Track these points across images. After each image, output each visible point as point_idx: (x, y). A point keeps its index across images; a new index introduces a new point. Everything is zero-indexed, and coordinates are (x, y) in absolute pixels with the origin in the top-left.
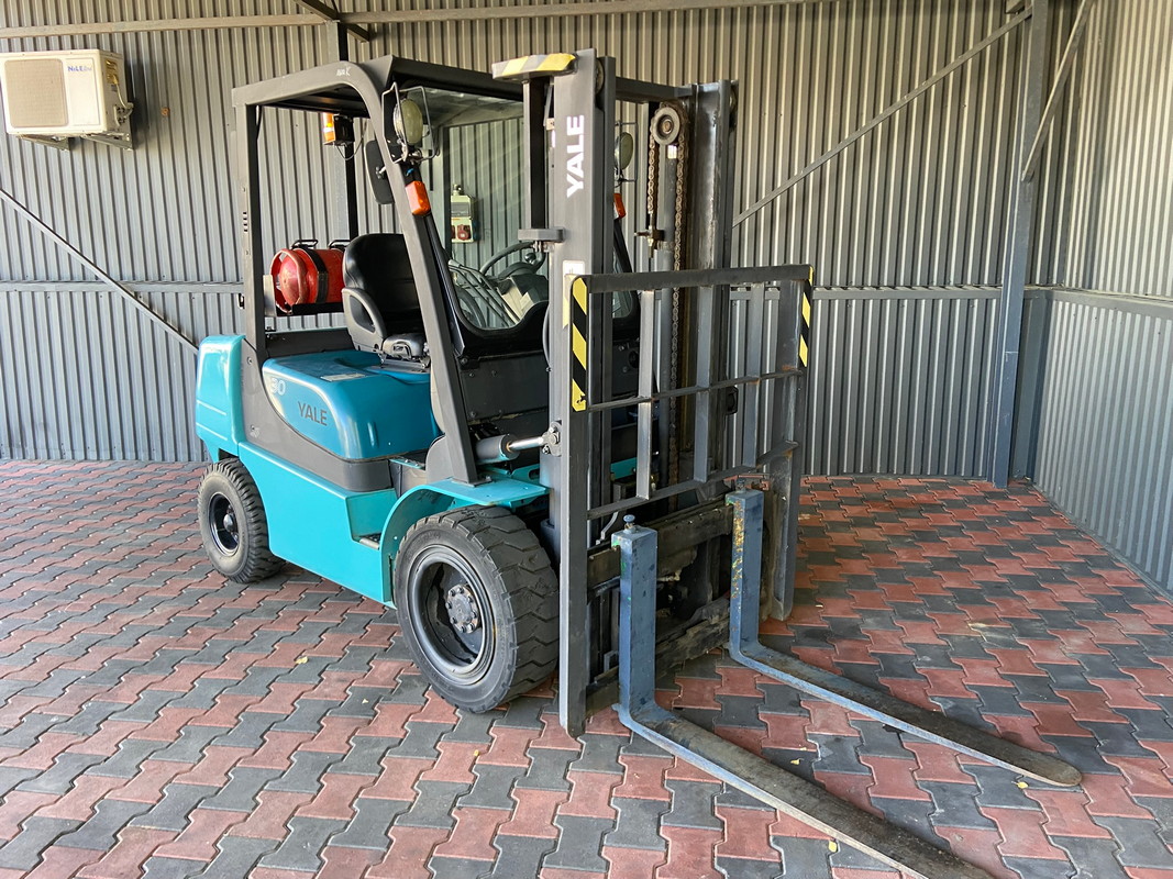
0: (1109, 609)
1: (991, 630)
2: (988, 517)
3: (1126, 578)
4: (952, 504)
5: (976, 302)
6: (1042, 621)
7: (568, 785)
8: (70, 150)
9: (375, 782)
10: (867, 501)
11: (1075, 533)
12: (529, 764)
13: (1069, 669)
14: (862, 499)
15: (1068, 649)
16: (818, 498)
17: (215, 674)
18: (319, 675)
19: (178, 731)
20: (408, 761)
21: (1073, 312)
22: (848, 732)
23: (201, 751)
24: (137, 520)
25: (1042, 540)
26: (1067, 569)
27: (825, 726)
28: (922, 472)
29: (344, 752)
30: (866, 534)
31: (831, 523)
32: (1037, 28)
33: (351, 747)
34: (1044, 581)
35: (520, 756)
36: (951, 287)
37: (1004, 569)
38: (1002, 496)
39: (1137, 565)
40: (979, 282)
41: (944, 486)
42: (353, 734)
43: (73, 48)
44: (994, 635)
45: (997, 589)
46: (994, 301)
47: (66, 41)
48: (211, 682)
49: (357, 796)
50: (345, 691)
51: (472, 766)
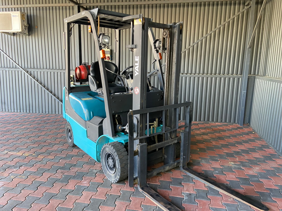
0: (267, 160)
1: (235, 164)
2: (238, 134)
3: (272, 151)
4: (228, 130)
5: (236, 78)
6: (249, 162)
7: (115, 205)
8: (14, 36)
9: (64, 202)
10: (206, 128)
11: (260, 139)
12: (106, 199)
13: (254, 176)
14: (205, 128)
15: (255, 171)
16: (194, 127)
17: (30, 170)
18: (56, 171)
19: (16, 185)
20: (74, 197)
21: (260, 82)
22: (193, 192)
23: (21, 191)
24: (22, 128)
25: (250, 140)
26: (257, 148)
27: (187, 190)
28: (222, 121)
29: (57, 193)
30: (205, 137)
31: (197, 134)
32: (252, 9)
33: (60, 191)
34: (250, 151)
35: (104, 196)
36: (230, 75)
37: (241, 148)
38: (241, 128)
39: (275, 148)
40: (237, 74)
41: (227, 125)
42: (61, 188)
43: (15, 11)
44: (235, 166)
45: (238, 153)
46: (241, 78)
47: (13, 9)
48: (28, 172)
49: (58, 206)
50: (62, 176)
51: (90, 198)
